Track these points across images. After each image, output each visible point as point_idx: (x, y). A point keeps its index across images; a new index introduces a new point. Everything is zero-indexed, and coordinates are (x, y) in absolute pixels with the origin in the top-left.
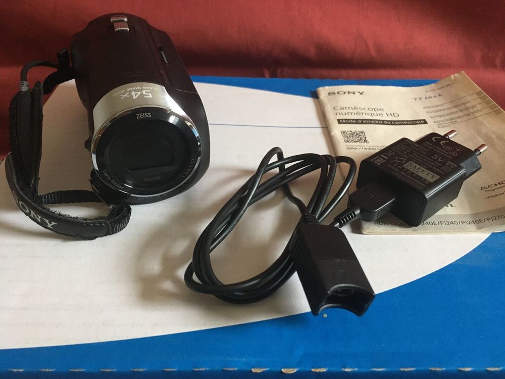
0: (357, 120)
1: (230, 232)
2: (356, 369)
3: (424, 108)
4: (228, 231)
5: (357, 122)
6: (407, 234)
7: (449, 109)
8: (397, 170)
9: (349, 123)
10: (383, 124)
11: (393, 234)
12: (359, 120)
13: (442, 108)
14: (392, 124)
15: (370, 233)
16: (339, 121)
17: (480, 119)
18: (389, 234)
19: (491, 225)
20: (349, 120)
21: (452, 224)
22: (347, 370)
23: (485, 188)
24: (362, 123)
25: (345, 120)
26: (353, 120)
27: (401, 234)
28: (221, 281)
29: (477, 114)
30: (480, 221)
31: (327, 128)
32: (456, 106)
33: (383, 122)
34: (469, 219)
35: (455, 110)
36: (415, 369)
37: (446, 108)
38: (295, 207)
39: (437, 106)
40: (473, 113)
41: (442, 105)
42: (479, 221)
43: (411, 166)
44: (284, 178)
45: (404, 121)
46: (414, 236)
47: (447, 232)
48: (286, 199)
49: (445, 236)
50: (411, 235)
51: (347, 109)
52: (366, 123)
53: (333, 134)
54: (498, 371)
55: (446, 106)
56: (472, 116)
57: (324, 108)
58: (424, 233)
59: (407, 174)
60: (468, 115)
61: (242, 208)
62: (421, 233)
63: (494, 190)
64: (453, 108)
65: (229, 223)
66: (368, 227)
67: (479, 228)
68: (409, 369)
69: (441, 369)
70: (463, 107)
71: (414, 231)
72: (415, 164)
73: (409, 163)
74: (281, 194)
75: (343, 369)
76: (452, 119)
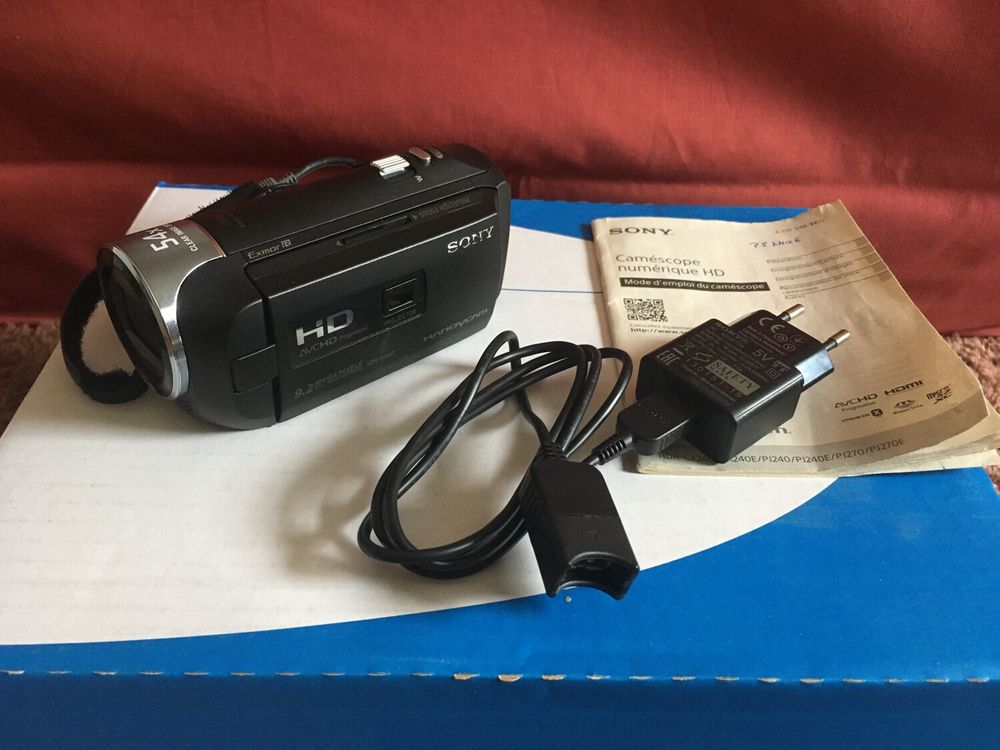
0: (652, 280)
1: (429, 467)
2: (608, 677)
3: (768, 261)
4: (425, 466)
5: (653, 283)
6: (709, 474)
7: (808, 265)
8: (695, 373)
9: (639, 286)
10: (696, 288)
11: (686, 474)
12: (656, 280)
13: (797, 263)
14: (710, 289)
15: (650, 472)
16: (622, 280)
17: (855, 286)
18: (680, 473)
19: (842, 465)
20: (640, 279)
21: (781, 461)
22: (594, 678)
23: (842, 404)
24: (661, 286)
25: (634, 279)
26: (646, 280)
27: (699, 474)
28: (413, 544)
29: (851, 278)
30: (826, 458)
31: (602, 293)
32: (820, 262)
33: (695, 286)
34: (808, 454)
35: (818, 267)
36: (694, 678)
37: (804, 263)
38: (531, 428)
39: (789, 259)
40: (846, 275)
41: (799, 258)
42: (822, 457)
43: (720, 369)
44: (519, 380)
45: (730, 284)
46: (719, 478)
47: (772, 473)
48: (521, 415)
49: (766, 480)
50: (713, 478)
51: (639, 259)
52: (668, 287)
53: (610, 303)
54: (817, 683)
55: (804, 261)
56: (842, 281)
57: (600, 257)
58: (736, 474)
59: (709, 380)
60: (836, 278)
61: (450, 429)
62: (730, 474)
63: (854, 408)
64: (815, 263)
65: (428, 454)
66: (647, 463)
67: (822, 469)
68: (686, 678)
69: (734, 679)
70: (830, 264)
71: (721, 470)
72: (724, 365)
73: (715, 363)
74: (512, 406)
75: (588, 677)
76: (810, 284)
